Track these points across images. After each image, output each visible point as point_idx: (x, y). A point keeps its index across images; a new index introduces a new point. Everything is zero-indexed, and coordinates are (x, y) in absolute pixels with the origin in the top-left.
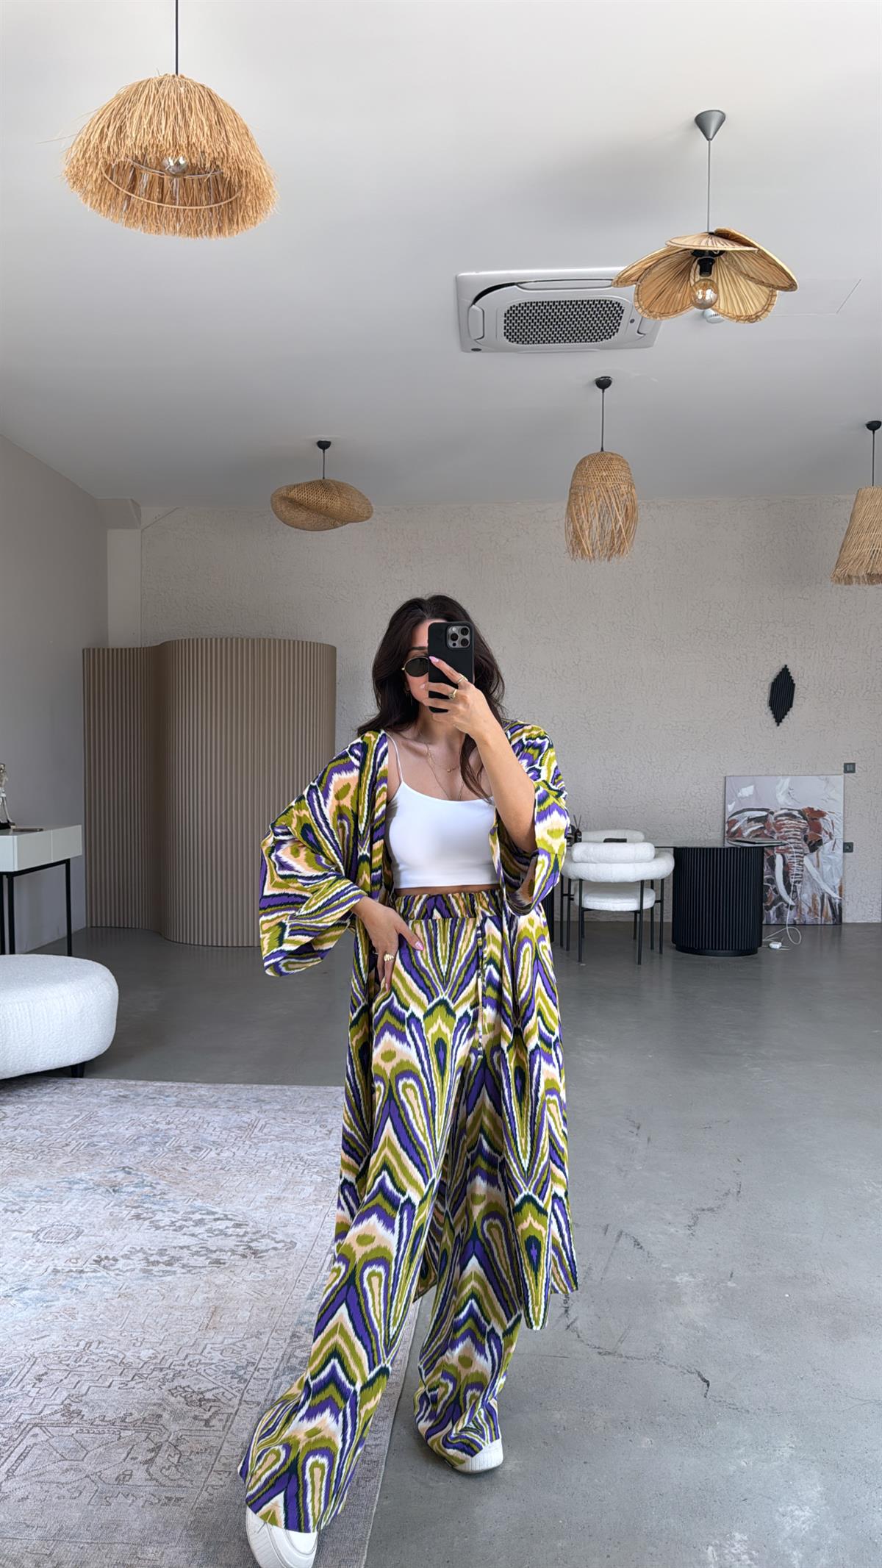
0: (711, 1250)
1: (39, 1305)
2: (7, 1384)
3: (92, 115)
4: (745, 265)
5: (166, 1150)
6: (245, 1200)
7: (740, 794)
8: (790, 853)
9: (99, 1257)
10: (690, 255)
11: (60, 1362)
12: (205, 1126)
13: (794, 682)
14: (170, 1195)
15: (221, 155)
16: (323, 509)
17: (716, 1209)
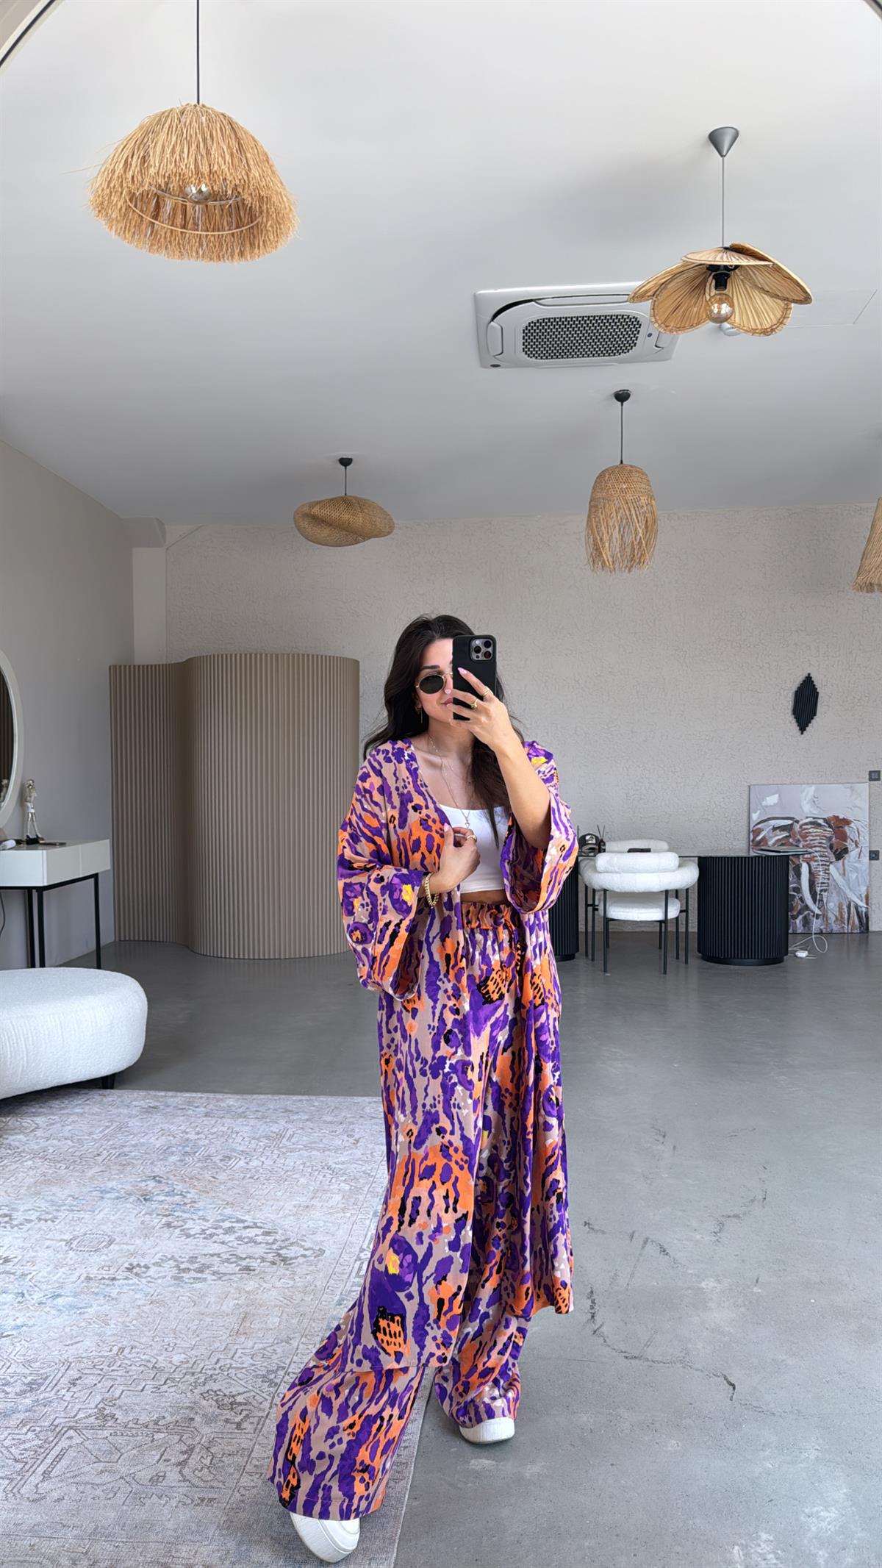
0: (736, 1255)
1: (73, 1312)
2: (43, 1388)
3: (115, 146)
4: (760, 279)
5: (196, 1159)
6: (274, 1208)
7: (764, 803)
8: (816, 861)
9: (131, 1264)
10: (705, 270)
11: (94, 1367)
12: (234, 1136)
13: (818, 690)
14: (200, 1204)
15: (242, 181)
16: (346, 525)
17: (741, 1216)
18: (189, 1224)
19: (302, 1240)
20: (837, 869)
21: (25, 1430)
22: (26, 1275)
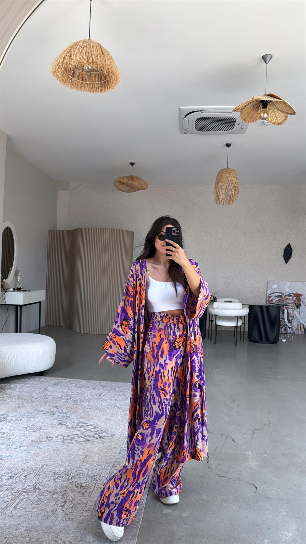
0: (259, 443)
1: (26, 452)
2: (15, 478)
3: (60, 52)
4: (278, 106)
5: (71, 401)
6: (97, 419)
7: (272, 287)
8: (290, 309)
9: (47, 437)
10: (259, 102)
11: (33, 471)
12: (84, 394)
13: (292, 249)
14: (72, 417)
15: (103, 65)
16: (131, 185)
17: (261, 430)
18: (68, 424)
19: (107, 431)
20: (297, 312)
21: (8, 492)
22: (11, 439)
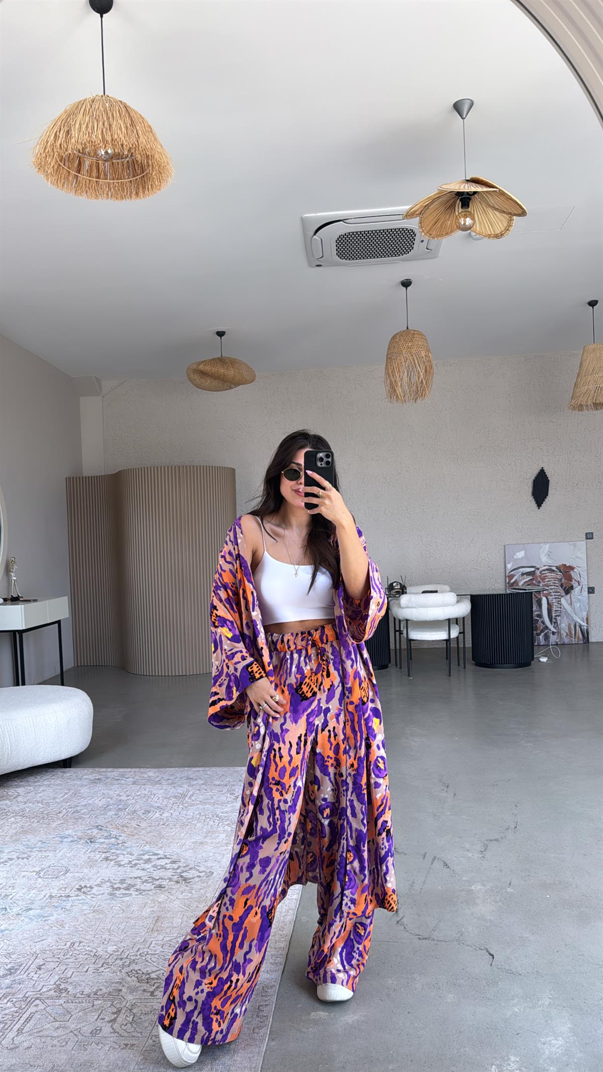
0: (496, 867)
1: (40, 919)
2: (18, 972)
3: (48, 125)
4: (492, 200)
5: (126, 813)
6: (178, 844)
7: (515, 557)
8: (552, 596)
9: (80, 886)
10: (454, 195)
11: (54, 956)
12: (152, 797)
13: (549, 479)
14: (128, 843)
15: (134, 146)
16: (222, 377)
17: (500, 839)
18: (121, 858)
19: (198, 866)
20: (567, 600)
21: (6, 1001)
22: (9, 896)
